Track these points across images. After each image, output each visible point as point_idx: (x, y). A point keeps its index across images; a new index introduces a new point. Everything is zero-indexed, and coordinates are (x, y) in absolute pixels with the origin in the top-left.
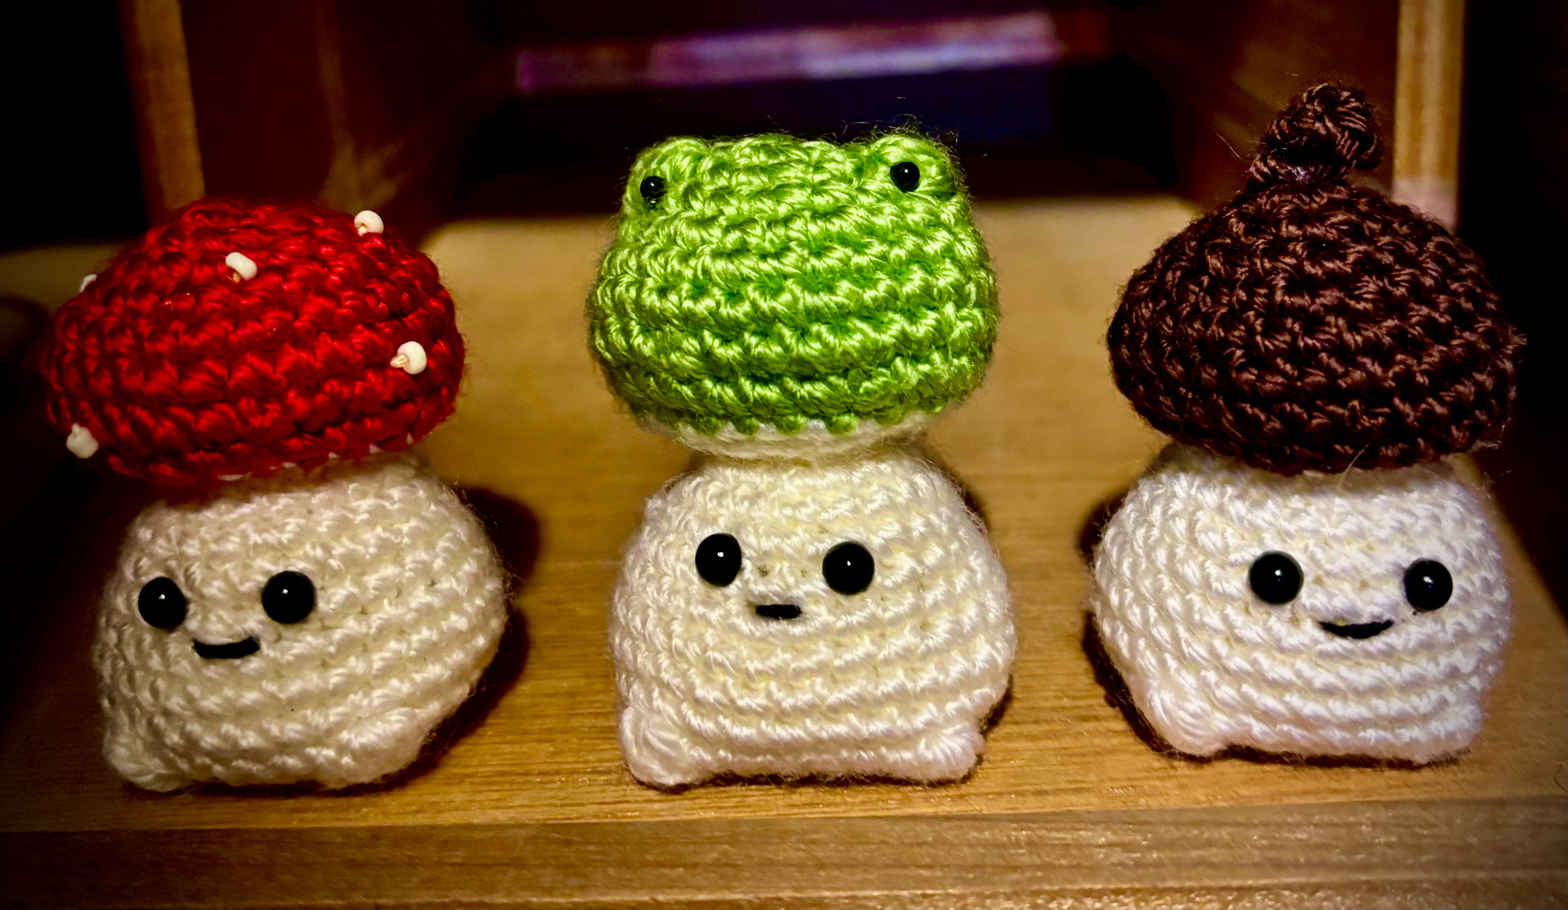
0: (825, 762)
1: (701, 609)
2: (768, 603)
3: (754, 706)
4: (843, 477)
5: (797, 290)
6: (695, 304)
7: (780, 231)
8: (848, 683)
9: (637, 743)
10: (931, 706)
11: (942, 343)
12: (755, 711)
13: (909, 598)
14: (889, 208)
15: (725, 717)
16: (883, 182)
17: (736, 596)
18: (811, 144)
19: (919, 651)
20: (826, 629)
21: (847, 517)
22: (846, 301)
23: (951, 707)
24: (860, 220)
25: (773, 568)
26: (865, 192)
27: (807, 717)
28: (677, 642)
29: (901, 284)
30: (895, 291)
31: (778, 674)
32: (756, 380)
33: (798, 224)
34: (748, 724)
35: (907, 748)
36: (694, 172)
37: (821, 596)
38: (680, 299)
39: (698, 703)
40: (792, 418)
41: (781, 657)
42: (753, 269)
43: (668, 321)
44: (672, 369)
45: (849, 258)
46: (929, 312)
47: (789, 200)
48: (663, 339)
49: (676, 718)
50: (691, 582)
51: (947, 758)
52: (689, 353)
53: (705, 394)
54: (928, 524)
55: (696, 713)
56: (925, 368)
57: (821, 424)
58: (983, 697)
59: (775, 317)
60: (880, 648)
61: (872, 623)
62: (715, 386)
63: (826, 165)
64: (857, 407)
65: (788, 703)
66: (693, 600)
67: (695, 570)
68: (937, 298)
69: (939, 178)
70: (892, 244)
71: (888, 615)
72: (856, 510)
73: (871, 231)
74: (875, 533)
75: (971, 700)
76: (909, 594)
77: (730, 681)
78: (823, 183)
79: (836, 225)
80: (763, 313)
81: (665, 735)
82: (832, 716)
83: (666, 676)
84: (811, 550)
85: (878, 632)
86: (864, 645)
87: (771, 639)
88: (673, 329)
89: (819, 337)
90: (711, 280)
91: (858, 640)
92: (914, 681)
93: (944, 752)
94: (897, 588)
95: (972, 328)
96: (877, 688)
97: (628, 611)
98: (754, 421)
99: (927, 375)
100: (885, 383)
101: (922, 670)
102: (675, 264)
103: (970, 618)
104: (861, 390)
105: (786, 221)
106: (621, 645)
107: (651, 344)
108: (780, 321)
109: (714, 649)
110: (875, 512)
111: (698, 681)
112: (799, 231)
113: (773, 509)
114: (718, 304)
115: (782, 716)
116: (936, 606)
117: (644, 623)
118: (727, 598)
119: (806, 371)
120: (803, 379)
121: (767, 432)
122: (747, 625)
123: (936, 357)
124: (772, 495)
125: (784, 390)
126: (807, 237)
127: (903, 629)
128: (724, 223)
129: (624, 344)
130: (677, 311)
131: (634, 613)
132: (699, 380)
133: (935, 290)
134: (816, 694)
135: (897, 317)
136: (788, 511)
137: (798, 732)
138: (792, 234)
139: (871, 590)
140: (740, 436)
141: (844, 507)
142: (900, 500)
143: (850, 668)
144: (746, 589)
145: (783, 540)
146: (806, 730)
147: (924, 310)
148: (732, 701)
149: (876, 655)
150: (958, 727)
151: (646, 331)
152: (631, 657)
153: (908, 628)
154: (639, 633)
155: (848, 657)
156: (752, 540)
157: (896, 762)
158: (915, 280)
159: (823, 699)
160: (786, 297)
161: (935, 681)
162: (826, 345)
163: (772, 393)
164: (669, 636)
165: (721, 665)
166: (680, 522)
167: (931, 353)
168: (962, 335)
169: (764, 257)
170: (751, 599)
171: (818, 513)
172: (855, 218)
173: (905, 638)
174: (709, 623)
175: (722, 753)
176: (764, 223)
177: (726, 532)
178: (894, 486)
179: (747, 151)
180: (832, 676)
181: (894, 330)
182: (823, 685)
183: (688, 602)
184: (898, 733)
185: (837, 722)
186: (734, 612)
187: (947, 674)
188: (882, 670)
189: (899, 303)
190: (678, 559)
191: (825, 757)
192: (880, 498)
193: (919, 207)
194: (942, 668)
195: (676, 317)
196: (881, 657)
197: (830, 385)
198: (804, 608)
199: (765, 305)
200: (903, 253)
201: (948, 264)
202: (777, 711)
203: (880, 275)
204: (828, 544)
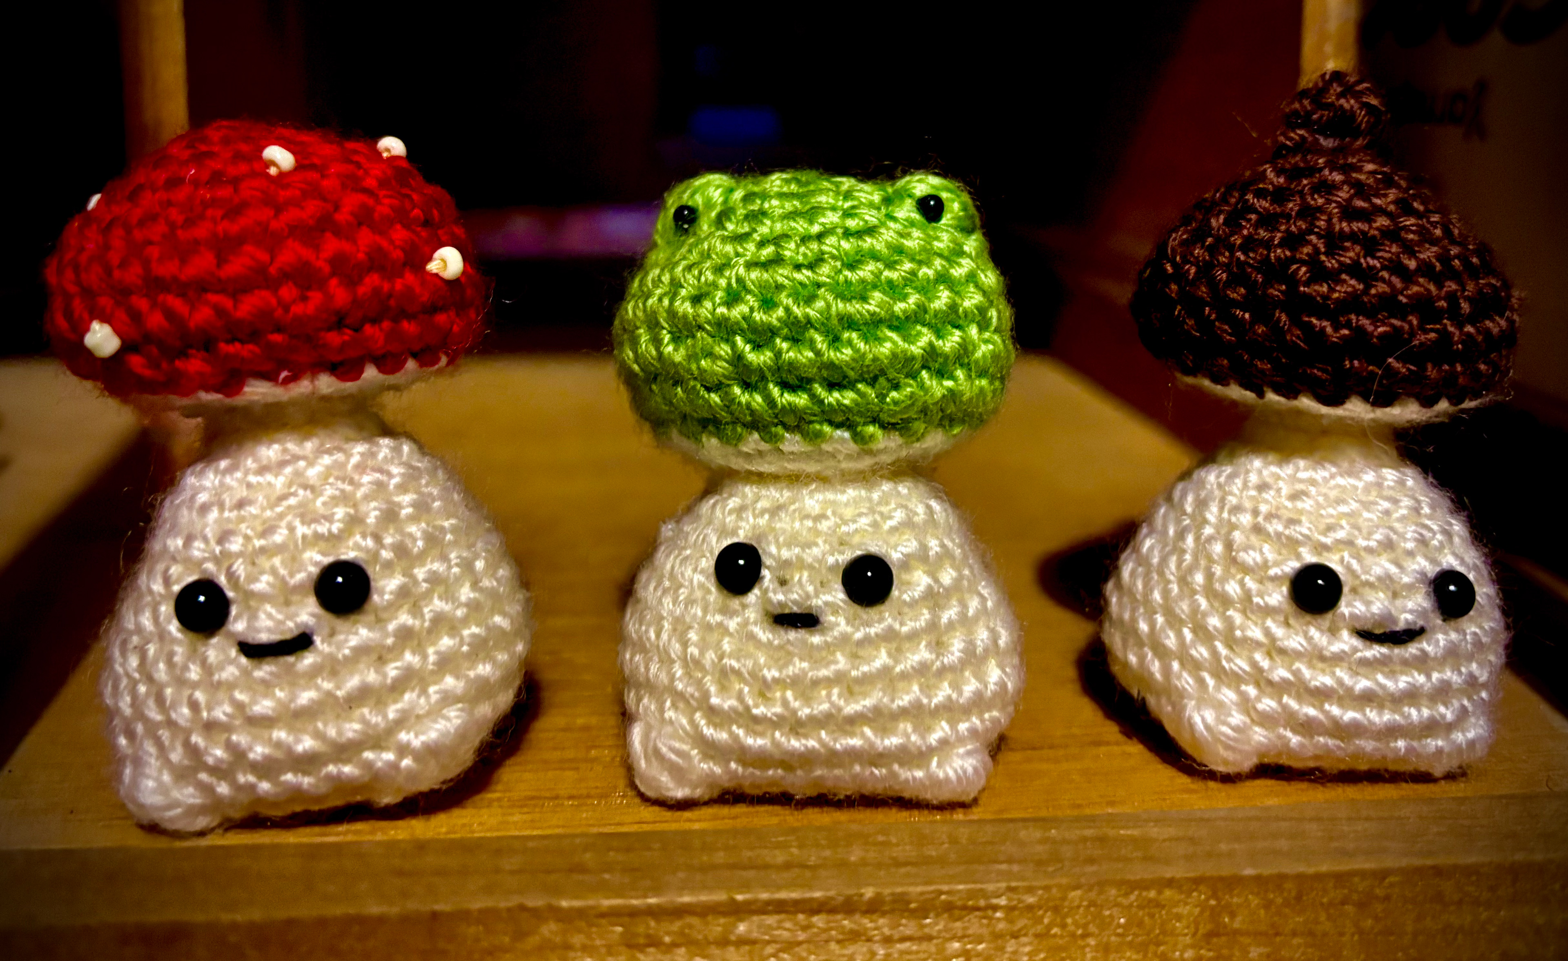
0: (837, 778)
1: (718, 618)
2: (787, 611)
3: (769, 715)
4: (863, 493)
5: (830, 298)
6: (729, 309)
7: (814, 246)
8: (865, 695)
9: (646, 757)
10: (944, 724)
11: (966, 361)
12: (770, 719)
13: (926, 615)
14: (916, 233)
15: (739, 727)
16: (909, 211)
17: (755, 605)
18: (839, 179)
19: (935, 667)
20: (845, 639)
21: (866, 531)
22: (878, 310)
23: (963, 727)
24: (890, 239)
25: (792, 578)
26: (894, 219)
27: (823, 728)
28: (693, 650)
29: (930, 300)
30: (924, 305)
31: (795, 682)
32: (785, 386)
33: (831, 240)
34: (762, 735)
35: (919, 767)
36: (725, 202)
37: (840, 607)
38: (714, 305)
39: (712, 712)
40: (818, 427)
41: (799, 666)
42: (787, 278)
43: (700, 327)
44: (702, 377)
45: (881, 273)
46: (954, 330)
47: (822, 220)
48: (693, 346)
49: (688, 727)
50: (709, 592)
51: (959, 778)
52: (720, 358)
53: (734, 399)
54: (943, 546)
55: (710, 723)
56: (949, 383)
57: (847, 435)
58: (994, 721)
59: (809, 323)
60: (897, 662)
61: (890, 636)
62: (743, 393)
63: (856, 194)
64: (884, 417)
65: (804, 712)
66: (711, 607)
67: (713, 579)
68: (962, 316)
69: (961, 214)
70: (920, 263)
71: (905, 629)
72: (875, 525)
73: (900, 250)
74: (895, 547)
75: (982, 721)
76: (925, 611)
77: (746, 689)
78: (853, 207)
79: (868, 242)
80: (796, 317)
81: (677, 745)
82: (848, 728)
83: (680, 686)
84: (831, 560)
85: (894, 645)
86: (882, 659)
87: (791, 648)
88: (705, 336)
89: (850, 343)
90: (744, 287)
91: (875, 653)
92: (930, 697)
93: (956, 771)
94: (914, 604)
95: (994, 351)
96: (893, 701)
97: (641, 625)
98: (780, 430)
99: (950, 390)
100: (912, 393)
101: (938, 688)
102: (709, 276)
103: (982, 640)
104: (888, 400)
105: (820, 237)
106: (631, 659)
107: (682, 351)
108: (812, 326)
109: (730, 656)
110: (894, 530)
111: (713, 689)
112: (832, 246)
113: (793, 521)
114: (752, 310)
115: (797, 726)
116: (951, 625)
117: (658, 636)
118: (744, 606)
119: (836, 378)
120: (832, 386)
121: (792, 442)
122: (764, 634)
123: (960, 373)
124: (792, 507)
125: (813, 396)
126: (838, 250)
127: (919, 644)
128: (758, 238)
129: (654, 353)
130: (709, 316)
131: (649, 626)
132: (729, 385)
133: (961, 309)
134: (832, 704)
135: (925, 330)
136: (809, 523)
137: (812, 743)
138: (825, 248)
139: (887, 603)
140: (764, 446)
141: (864, 522)
142: (916, 519)
143: (867, 680)
144: (765, 598)
145: (803, 550)
146: (820, 740)
147: (949, 327)
148: (747, 709)
149: (893, 668)
150: (969, 747)
151: (676, 339)
152: (642, 670)
153: (924, 643)
154: (651, 645)
155: (865, 668)
156: (773, 549)
157: (907, 781)
158: (943, 298)
159: (840, 709)
160: (820, 304)
161: (949, 698)
162: (857, 350)
163: (801, 400)
164: (685, 644)
165: (738, 673)
166: (698, 536)
167: (956, 369)
168: (984, 356)
169: (798, 267)
170: (770, 609)
171: (839, 526)
172: (885, 237)
173: (922, 654)
174: (726, 631)
175: (733, 765)
176: (797, 238)
177: (745, 541)
178: (911, 506)
179: (778, 182)
180: (849, 687)
181: (923, 342)
182: (840, 696)
183: (705, 611)
184: (913, 749)
185: (852, 735)
186: (752, 620)
187: (960, 693)
188: (901, 685)
189: (927, 316)
190: (695, 570)
191: (837, 772)
192: (899, 516)
193: (945, 236)
194: (956, 687)
195: (709, 322)
196: (898, 669)
197: (858, 392)
198: (822, 619)
199: (798, 311)
200: (930, 273)
201: (972, 288)
202: (793, 721)
203: (909, 290)
204: (846, 557)
